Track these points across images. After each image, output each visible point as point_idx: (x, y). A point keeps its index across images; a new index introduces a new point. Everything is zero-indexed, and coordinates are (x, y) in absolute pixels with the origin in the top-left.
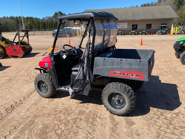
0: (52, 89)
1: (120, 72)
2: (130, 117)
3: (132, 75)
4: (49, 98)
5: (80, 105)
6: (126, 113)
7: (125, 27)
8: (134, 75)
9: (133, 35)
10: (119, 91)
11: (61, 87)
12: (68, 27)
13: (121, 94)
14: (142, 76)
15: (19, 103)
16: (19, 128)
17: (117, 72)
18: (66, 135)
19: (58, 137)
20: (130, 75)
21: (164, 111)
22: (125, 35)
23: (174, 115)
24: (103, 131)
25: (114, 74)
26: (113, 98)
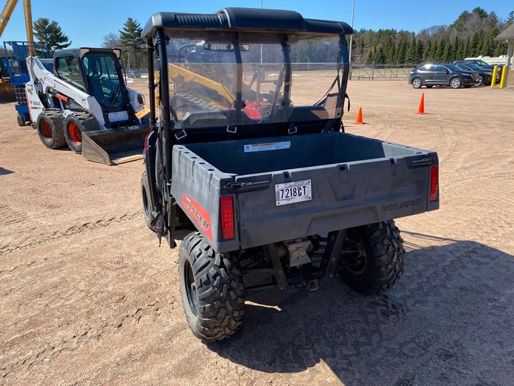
1: (190, 202)
8: (202, 220)
14: (210, 229)
15: (103, 223)
16: (33, 267)
17: (187, 198)
20: (198, 218)
24: (110, 349)
25: (185, 202)
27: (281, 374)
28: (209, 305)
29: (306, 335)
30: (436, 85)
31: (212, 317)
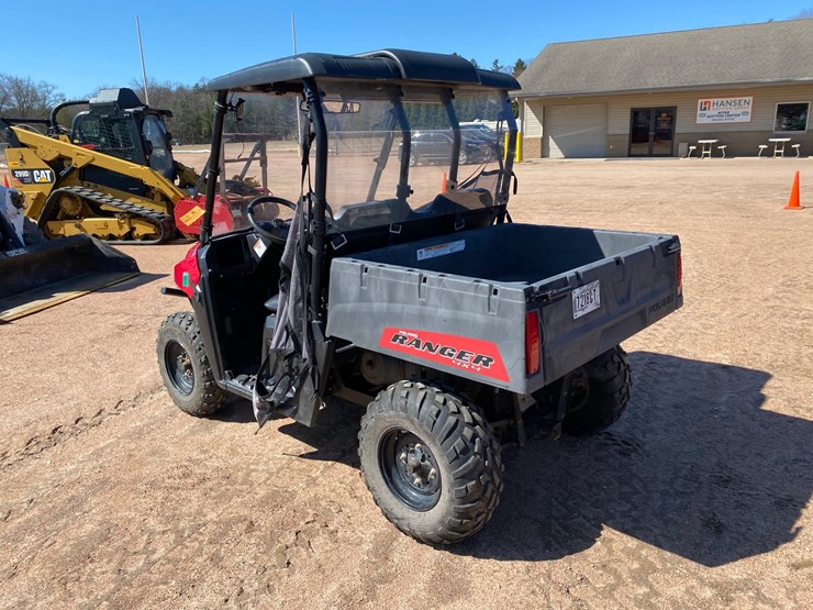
0: (205, 379)
1: (416, 336)
2: (468, 559)
3: (460, 357)
4: (200, 416)
5: (296, 463)
6: (443, 537)
7: (737, 120)
8: (468, 356)
9: (779, 155)
10: (412, 422)
11: (233, 376)
12: (476, 122)
13: (422, 439)
14: (500, 363)
15: (87, 421)
16: (19, 520)
17: (404, 333)
18: (151, 581)
19: (113, 586)
20: (451, 355)
21: (663, 560)
22: (737, 158)
23: (708, 593)
24: (304, 600)
25: (394, 340)
26: (403, 455)
27: (573, 556)
28: (474, 482)
29: (560, 503)
30: (434, 161)
31: (477, 500)
